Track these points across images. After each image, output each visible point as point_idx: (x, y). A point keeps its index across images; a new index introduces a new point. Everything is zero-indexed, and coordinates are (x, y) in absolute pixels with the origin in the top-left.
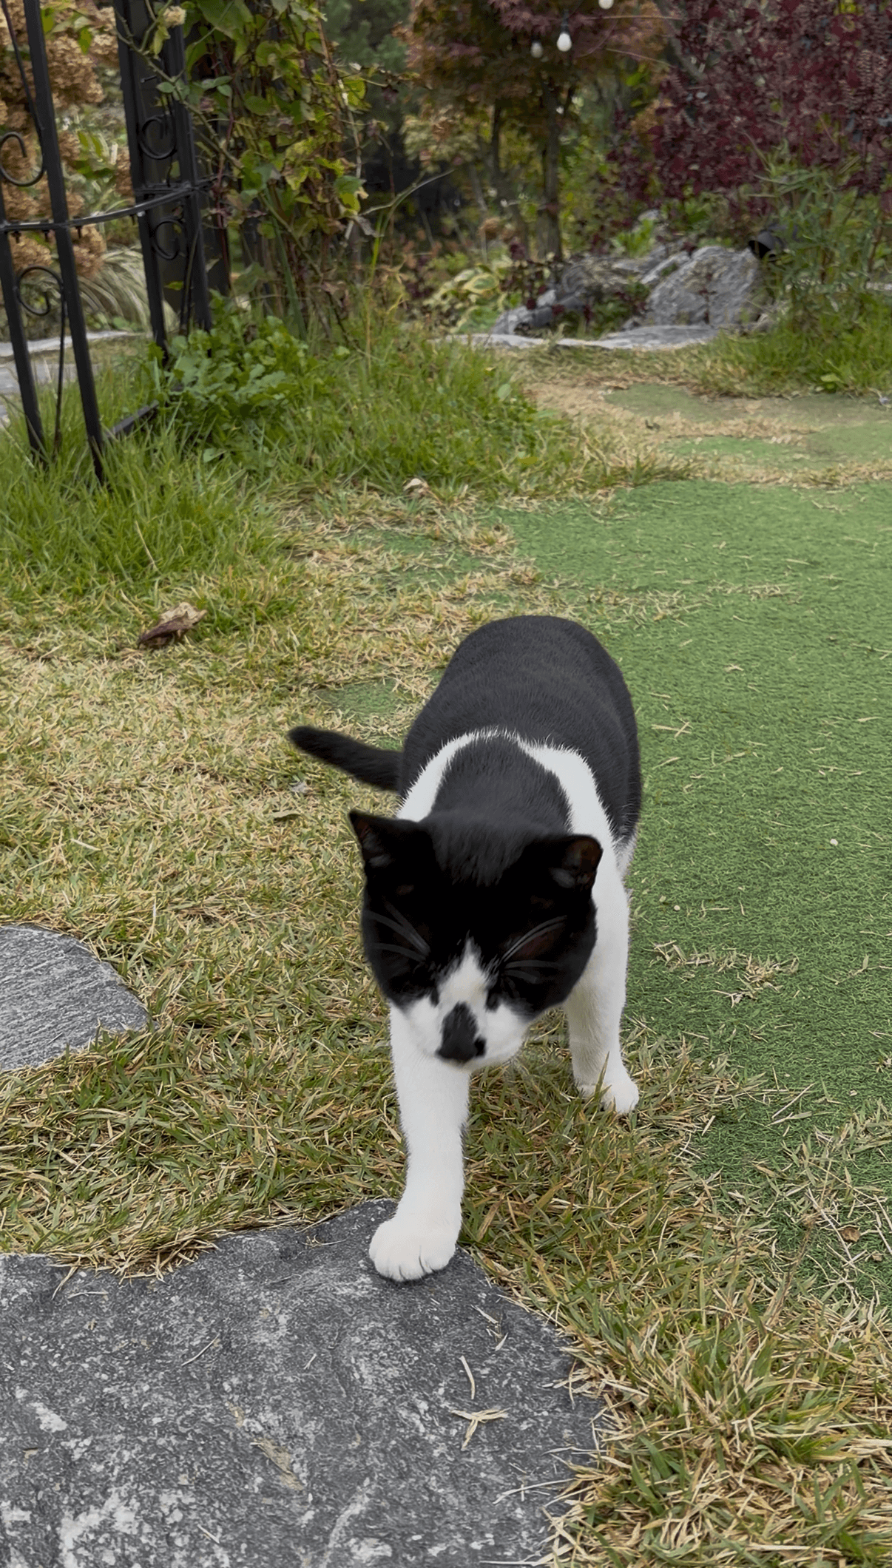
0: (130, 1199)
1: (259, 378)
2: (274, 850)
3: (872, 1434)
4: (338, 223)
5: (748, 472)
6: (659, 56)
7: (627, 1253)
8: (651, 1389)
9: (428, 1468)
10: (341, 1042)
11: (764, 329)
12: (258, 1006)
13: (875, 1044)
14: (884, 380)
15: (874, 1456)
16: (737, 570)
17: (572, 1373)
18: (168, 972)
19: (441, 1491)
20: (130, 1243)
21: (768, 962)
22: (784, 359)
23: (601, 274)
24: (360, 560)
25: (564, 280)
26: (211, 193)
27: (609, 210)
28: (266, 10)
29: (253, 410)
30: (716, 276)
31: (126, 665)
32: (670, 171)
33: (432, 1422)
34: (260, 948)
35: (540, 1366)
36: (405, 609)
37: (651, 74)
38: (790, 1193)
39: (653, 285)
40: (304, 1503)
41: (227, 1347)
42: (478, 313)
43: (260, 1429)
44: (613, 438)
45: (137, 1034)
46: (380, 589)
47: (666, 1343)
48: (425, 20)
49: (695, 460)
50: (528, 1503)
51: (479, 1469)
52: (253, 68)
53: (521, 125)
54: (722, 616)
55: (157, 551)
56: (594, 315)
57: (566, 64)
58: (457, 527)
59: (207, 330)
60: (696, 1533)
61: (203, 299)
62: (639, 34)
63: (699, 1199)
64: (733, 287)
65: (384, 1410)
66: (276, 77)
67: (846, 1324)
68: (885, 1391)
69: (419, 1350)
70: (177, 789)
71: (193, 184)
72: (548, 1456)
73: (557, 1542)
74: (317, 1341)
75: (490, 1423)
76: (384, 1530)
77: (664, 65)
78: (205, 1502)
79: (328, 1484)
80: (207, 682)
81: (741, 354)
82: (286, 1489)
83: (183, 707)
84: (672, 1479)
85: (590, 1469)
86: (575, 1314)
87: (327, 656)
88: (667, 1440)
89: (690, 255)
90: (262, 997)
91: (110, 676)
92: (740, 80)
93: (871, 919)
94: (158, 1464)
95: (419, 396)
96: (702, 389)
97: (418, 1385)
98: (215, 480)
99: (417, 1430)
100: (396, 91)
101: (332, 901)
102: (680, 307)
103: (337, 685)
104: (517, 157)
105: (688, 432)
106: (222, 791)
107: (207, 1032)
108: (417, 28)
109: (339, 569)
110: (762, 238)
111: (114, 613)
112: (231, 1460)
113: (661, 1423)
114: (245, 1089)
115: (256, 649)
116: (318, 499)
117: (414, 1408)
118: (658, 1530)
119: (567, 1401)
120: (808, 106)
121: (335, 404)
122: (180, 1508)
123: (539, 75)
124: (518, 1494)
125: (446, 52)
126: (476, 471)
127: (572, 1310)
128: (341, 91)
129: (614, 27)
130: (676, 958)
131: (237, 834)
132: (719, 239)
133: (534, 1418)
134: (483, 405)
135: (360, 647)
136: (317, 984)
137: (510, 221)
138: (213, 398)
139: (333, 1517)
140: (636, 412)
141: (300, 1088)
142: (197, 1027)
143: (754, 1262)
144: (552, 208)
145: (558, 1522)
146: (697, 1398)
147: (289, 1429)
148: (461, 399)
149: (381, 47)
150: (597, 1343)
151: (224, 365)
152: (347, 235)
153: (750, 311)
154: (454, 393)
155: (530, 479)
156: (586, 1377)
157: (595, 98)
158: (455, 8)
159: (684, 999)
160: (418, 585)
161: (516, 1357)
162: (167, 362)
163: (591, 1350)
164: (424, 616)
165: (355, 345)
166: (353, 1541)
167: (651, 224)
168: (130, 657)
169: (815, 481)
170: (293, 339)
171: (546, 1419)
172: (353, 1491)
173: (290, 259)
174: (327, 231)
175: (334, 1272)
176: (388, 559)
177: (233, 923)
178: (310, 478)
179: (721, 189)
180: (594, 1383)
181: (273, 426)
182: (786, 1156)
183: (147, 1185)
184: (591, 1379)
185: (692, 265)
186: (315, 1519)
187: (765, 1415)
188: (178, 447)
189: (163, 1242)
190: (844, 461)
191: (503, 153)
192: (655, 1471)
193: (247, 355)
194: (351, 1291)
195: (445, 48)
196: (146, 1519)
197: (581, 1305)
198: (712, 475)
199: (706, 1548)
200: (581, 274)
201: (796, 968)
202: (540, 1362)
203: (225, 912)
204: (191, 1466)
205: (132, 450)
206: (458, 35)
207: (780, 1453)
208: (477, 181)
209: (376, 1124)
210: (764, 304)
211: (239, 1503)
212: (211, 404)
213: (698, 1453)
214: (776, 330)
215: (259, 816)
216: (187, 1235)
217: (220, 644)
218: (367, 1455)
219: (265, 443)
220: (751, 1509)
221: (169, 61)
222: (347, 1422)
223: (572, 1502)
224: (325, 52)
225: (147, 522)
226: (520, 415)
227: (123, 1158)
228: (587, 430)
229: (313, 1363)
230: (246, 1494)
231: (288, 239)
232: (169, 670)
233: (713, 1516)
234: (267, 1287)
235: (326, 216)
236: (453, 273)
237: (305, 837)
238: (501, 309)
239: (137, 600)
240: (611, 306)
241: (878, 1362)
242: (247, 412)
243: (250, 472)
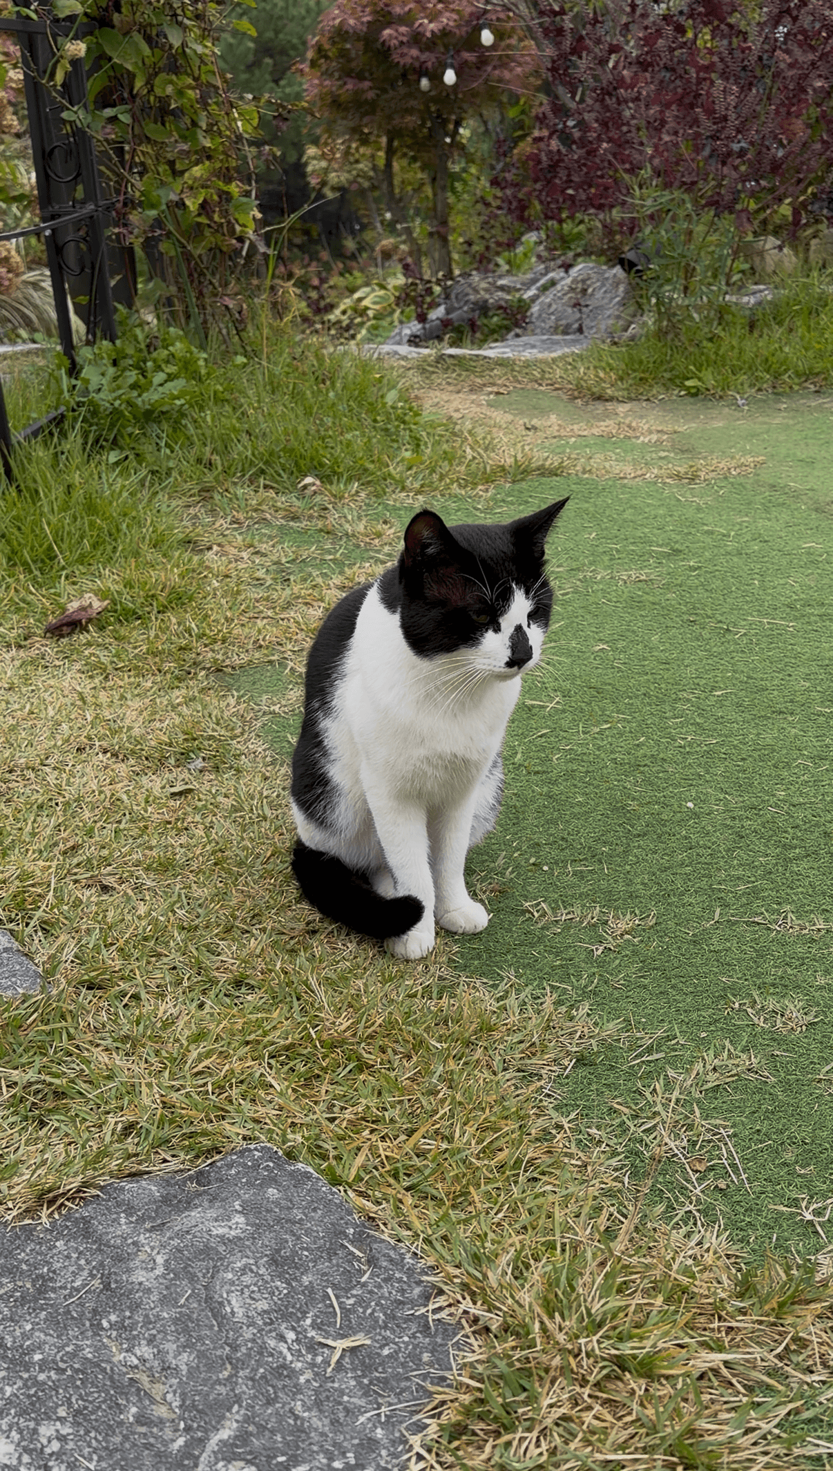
0: (21, 1152)
1: (161, 385)
2: (169, 823)
3: (712, 1349)
4: (234, 241)
5: (617, 468)
6: (538, 89)
7: (489, 1187)
8: (505, 1313)
9: (294, 1394)
10: (228, 1000)
11: (632, 338)
12: (150, 968)
13: (724, 989)
14: (742, 384)
15: (712, 1369)
16: (606, 558)
17: (432, 1300)
18: (62, 938)
19: (306, 1414)
20: (18, 1193)
21: (628, 916)
22: (651, 365)
23: (486, 290)
24: (257, 553)
25: (453, 296)
26: (114, 213)
27: (493, 232)
28: (163, 45)
29: (156, 414)
30: (590, 290)
31: (33, 653)
32: (547, 196)
33: (299, 1350)
34: (154, 914)
35: (403, 1295)
36: (298, 597)
37: (531, 107)
38: (643, 1128)
39: (534, 299)
40: (176, 1430)
41: (107, 1287)
42: (375, 328)
43: (136, 1362)
44: (493, 439)
45: (31, 996)
46: (274, 579)
47: (520, 1270)
48: (322, 57)
49: (569, 458)
50: (389, 1423)
51: (342, 1393)
52: (152, 99)
53: (412, 154)
54: (591, 599)
55: (64, 546)
56: (479, 327)
57: (452, 97)
58: (348, 521)
59: (112, 341)
60: (544, 1446)
61: (109, 312)
62: (519, 70)
63: (559, 1137)
64: (606, 301)
65: (253, 1341)
66: (173, 106)
67: (692, 1248)
68: (725, 1309)
69: (289, 1284)
70: (78, 767)
71: (96, 206)
72: (408, 1379)
73: (414, 1459)
74: (192, 1278)
75: (353, 1350)
76: (251, 1453)
77: (543, 98)
78: (82, 1432)
79: (198, 1411)
80: (110, 667)
81: (611, 361)
82: (159, 1418)
83: (87, 691)
84: (523, 1396)
85: (447, 1390)
86: (438, 1246)
87: (224, 641)
88: (518, 1360)
89: (567, 272)
90: (154, 959)
91: (17, 663)
92: (609, 111)
93: (723, 874)
94: (39, 1398)
95: (312, 401)
96: (576, 393)
97: (285, 1317)
98: (119, 480)
99: (285, 1359)
100: (286, 119)
101: (223, 868)
102: (557, 320)
103: (233, 668)
104: (410, 184)
105: (563, 433)
106: (122, 769)
107: (99, 993)
108: (313, 64)
109: (236, 561)
110: (630, 256)
111: (22, 605)
112: (107, 1393)
113: (513, 1344)
114: (134, 1046)
115: (157, 636)
116: (217, 497)
117: (282, 1338)
118: (508, 1444)
119: (427, 1326)
120: (668, 133)
121: (234, 408)
122: (58, 1439)
123: (428, 108)
124: (379, 1415)
125: (341, 87)
126: (366, 470)
127: (434, 1242)
128: (235, 120)
129: (495, 62)
130: (544, 914)
131: (135, 808)
132: (593, 257)
133: (395, 1344)
134: (372, 409)
135: (254, 633)
136: (207, 946)
137: (404, 242)
138: (117, 403)
139: (202, 1442)
140: (515, 415)
141: (185, 1043)
142: (89, 988)
143: (609, 1193)
144: (442, 230)
145: (416, 1441)
146: (546, 1319)
147: (163, 1362)
148: (351, 403)
149: (282, 83)
150: (457, 1272)
151: (128, 373)
152: (244, 253)
153: (621, 323)
154: (345, 399)
155: (415, 477)
156: (446, 1304)
157: (482, 129)
158: (348, 46)
159: (550, 952)
160: (310, 575)
161: (380, 1287)
162: (74, 370)
163: (450, 1279)
164: (315, 604)
165: (252, 354)
166: (221, 1464)
167: (532, 245)
168: (37, 645)
169: (679, 477)
170: (193, 349)
171: (407, 1344)
172: (223, 1417)
173: (190, 275)
174: (224, 249)
175: (211, 1213)
176: (283, 552)
177: (129, 891)
178: (209, 478)
179: (592, 211)
180: (453, 1310)
181: (175, 430)
182: (640, 1094)
183: (38, 1138)
184: (450, 1305)
185: (568, 281)
186: (186, 1444)
187: (611, 1333)
188: (84, 449)
189: (50, 1191)
190: (705, 458)
191: (397, 181)
192: (507, 1389)
193: (149, 364)
194: (226, 1230)
195: (340, 83)
196: (26, 1450)
197: (445, 1238)
198: (584, 472)
199: (554, 1459)
200: (469, 290)
201: (654, 921)
202: (403, 1291)
203: (121, 881)
204: (69, 1399)
205: (40, 452)
206: (352, 70)
207: (624, 1369)
208: (374, 206)
209: (257, 1075)
210: (634, 316)
211: (114, 1432)
212: (115, 409)
213: (547, 1371)
214: (643, 339)
215: (157, 791)
216: (76, 1183)
217: (123, 632)
218: (236, 1383)
219: (167, 446)
220: (595, 1422)
221: (71, 91)
222: (219, 1353)
223: (428, 1421)
224: (219, 84)
225: (54, 520)
226: (407, 418)
227: (16, 1113)
228: (470, 432)
229: (187, 1299)
230: (121, 1423)
231: (188, 257)
232: (74, 657)
233: (561, 1430)
234: (147, 1230)
235: (224, 235)
236: (352, 291)
237: (200, 810)
238: (396, 323)
239: (44, 592)
240: (495, 319)
241: (719, 1283)
242: (150, 416)
243: (153, 472)
